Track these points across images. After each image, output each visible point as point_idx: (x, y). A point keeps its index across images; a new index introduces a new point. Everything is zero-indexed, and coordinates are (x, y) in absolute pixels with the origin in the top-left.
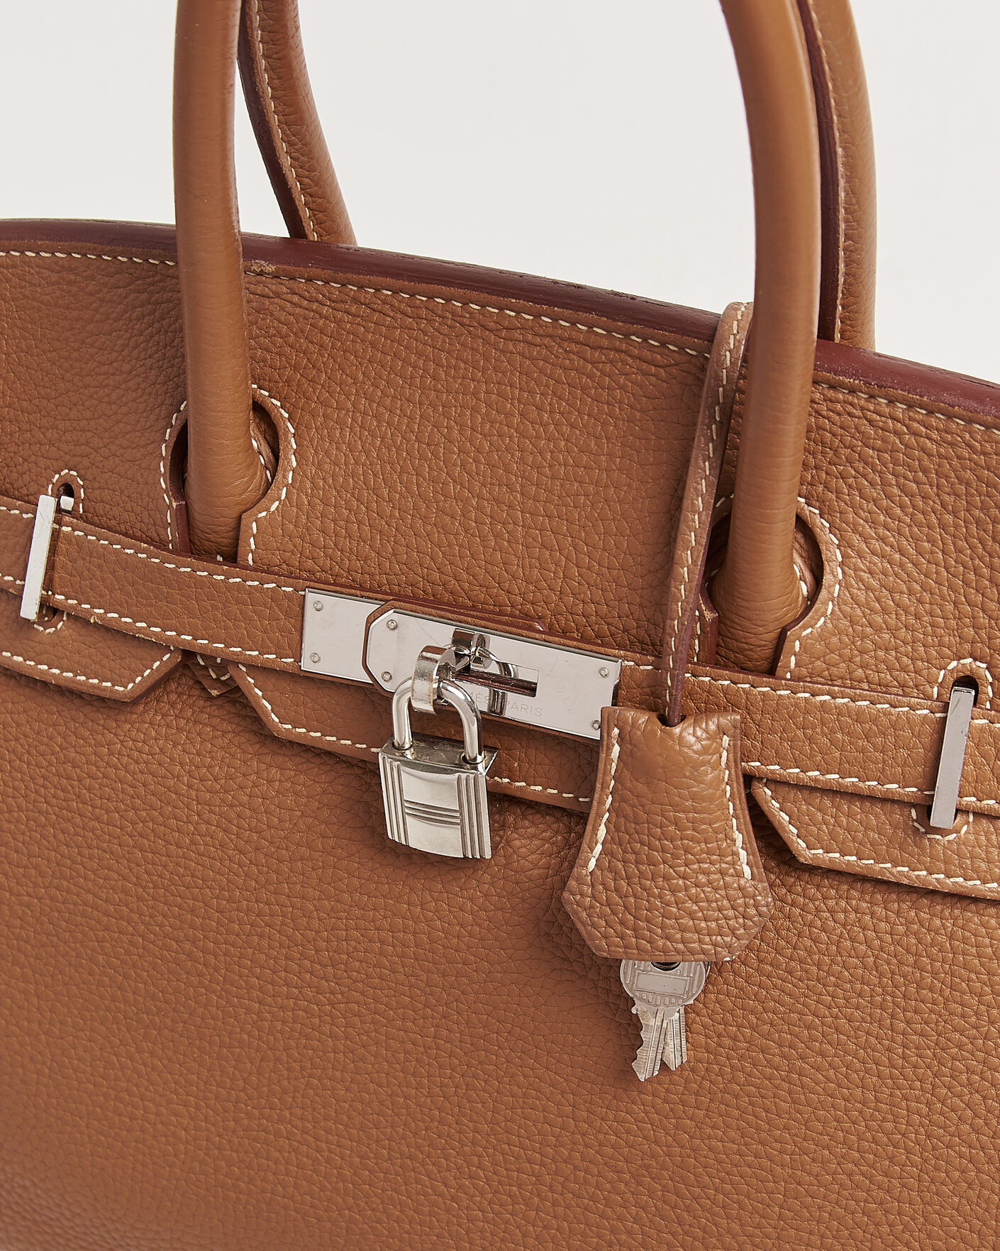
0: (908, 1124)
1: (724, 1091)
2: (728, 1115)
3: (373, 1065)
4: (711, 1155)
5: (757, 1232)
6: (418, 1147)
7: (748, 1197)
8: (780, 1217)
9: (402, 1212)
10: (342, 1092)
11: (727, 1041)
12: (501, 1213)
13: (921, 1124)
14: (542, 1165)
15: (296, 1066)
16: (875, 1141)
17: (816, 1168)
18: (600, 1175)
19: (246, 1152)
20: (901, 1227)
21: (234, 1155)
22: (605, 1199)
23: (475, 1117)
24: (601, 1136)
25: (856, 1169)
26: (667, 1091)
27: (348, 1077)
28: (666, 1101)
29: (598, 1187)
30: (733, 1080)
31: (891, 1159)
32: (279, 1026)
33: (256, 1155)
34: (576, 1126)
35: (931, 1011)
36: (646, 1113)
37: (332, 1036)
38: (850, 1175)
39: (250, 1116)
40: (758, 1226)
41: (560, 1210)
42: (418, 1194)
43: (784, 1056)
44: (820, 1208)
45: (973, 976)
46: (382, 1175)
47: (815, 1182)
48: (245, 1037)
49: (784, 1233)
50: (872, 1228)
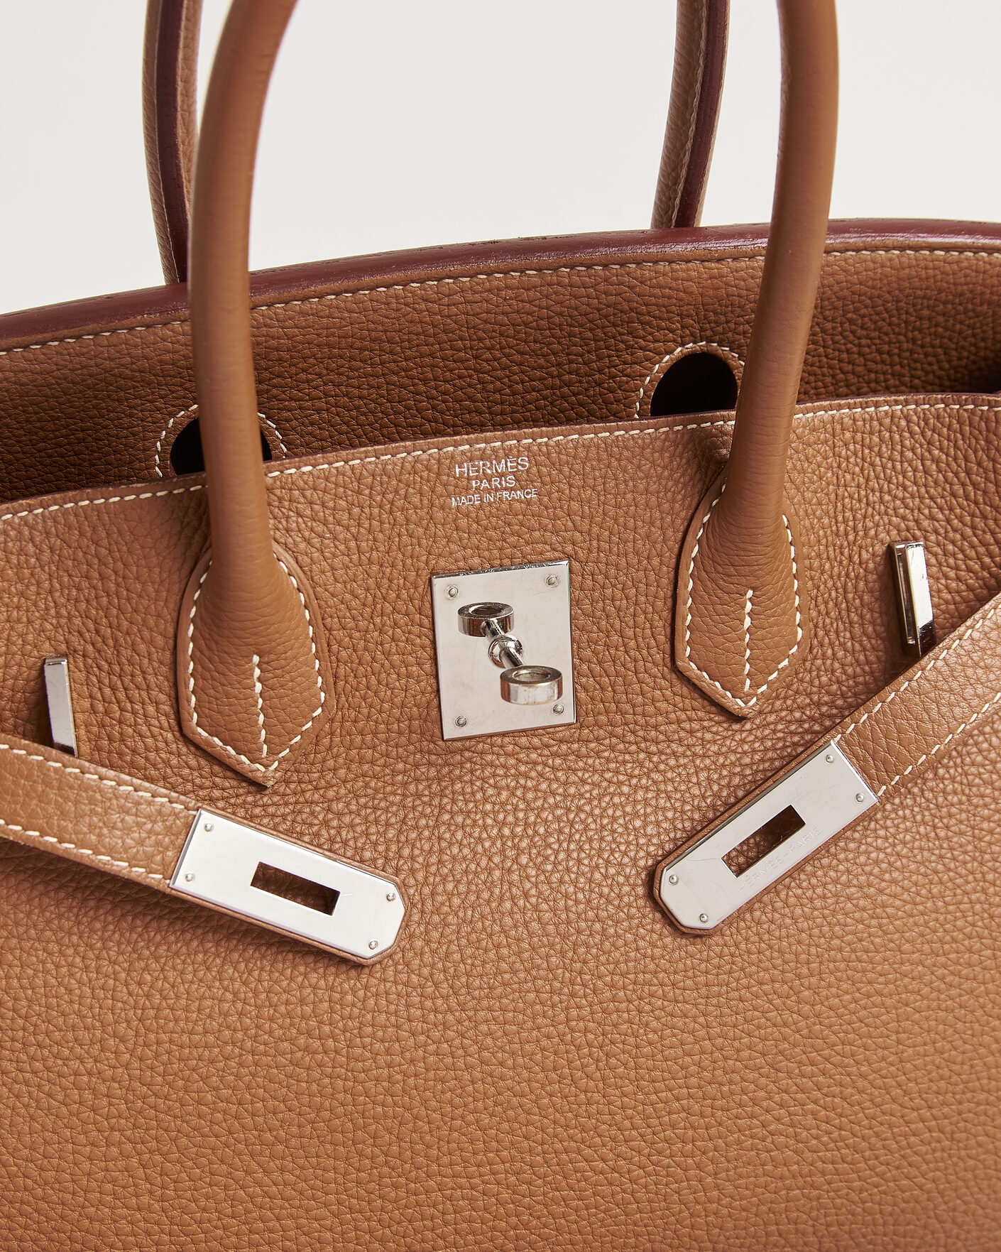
0: (974, 914)
1: (829, 949)
2: (837, 970)
3: (512, 1078)
4: (832, 1013)
5: (883, 1064)
6: (571, 1138)
7: (870, 1037)
8: (899, 1042)
9: (567, 1206)
10: (487, 1121)
11: (818, 903)
12: (660, 1161)
13: (984, 910)
14: (690, 1096)
15: (436, 1116)
16: (954, 940)
17: (915, 985)
18: (743, 1080)
19: (399, 1223)
20: (990, 1006)
21: (387, 1231)
22: (751, 1099)
23: (619, 1082)
24: (736, 1044)
25: (946, 972)
26: (783, 972)
27: (489, 1102)
28: (784, 982)
29: (744, 1092)
30: (834, 936)
31: (970, 950)
32: (411, 1081)
33: (410, 1221)
34: (713, 1045)
35: (961, 811)
36: (770, 1002)
37: (468, 1067)
38: (942, 979)
39: (395, 1186)
40: (884, 1059)
41: (713, 1131)
42: (579, 1181)
43: (867, 896)
44: (927, 1019)
45: (982, 770)
46: (540, 1182)
47: (919, 997)
48: (380, 1109)
49: (905, 1055)
50: (969, 1017)
